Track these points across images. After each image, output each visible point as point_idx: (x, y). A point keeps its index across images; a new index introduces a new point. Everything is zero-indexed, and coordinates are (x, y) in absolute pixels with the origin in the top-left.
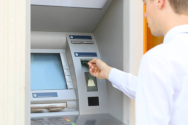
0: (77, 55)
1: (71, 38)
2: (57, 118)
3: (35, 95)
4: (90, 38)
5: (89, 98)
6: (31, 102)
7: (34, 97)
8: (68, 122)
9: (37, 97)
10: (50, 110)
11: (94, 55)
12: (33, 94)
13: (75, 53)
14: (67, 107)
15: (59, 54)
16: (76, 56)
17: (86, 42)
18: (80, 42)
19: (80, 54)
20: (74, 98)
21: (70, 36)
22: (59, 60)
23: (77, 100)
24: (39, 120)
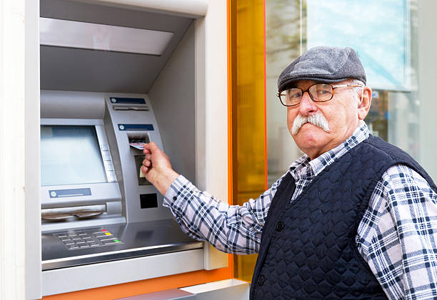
0: (122, 127)
1: (112, 102)
2: (90, 231)
3: (54, 194)
4: (142, 101)
5: (141, 196)
6: (42, 205)
7: (51, 197)
8: (108, 237)
9: (56, 197)
10: (79, 217)
11: (150, 128)
12: (50, 192)
13: (119, 125)
14: (106, 211)
15: (94, 126)
16: (120, 130)
17: (136, 108)
18: (127, 108)
19: (127, 127)
20: (118, 196)
21: (111, 98)
22: (93, 135)
23: (123, 200)
24: (60, 235)
